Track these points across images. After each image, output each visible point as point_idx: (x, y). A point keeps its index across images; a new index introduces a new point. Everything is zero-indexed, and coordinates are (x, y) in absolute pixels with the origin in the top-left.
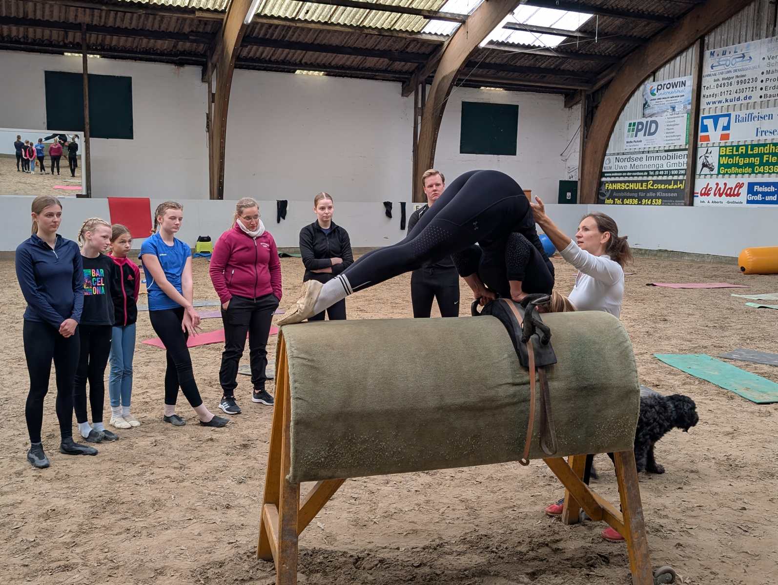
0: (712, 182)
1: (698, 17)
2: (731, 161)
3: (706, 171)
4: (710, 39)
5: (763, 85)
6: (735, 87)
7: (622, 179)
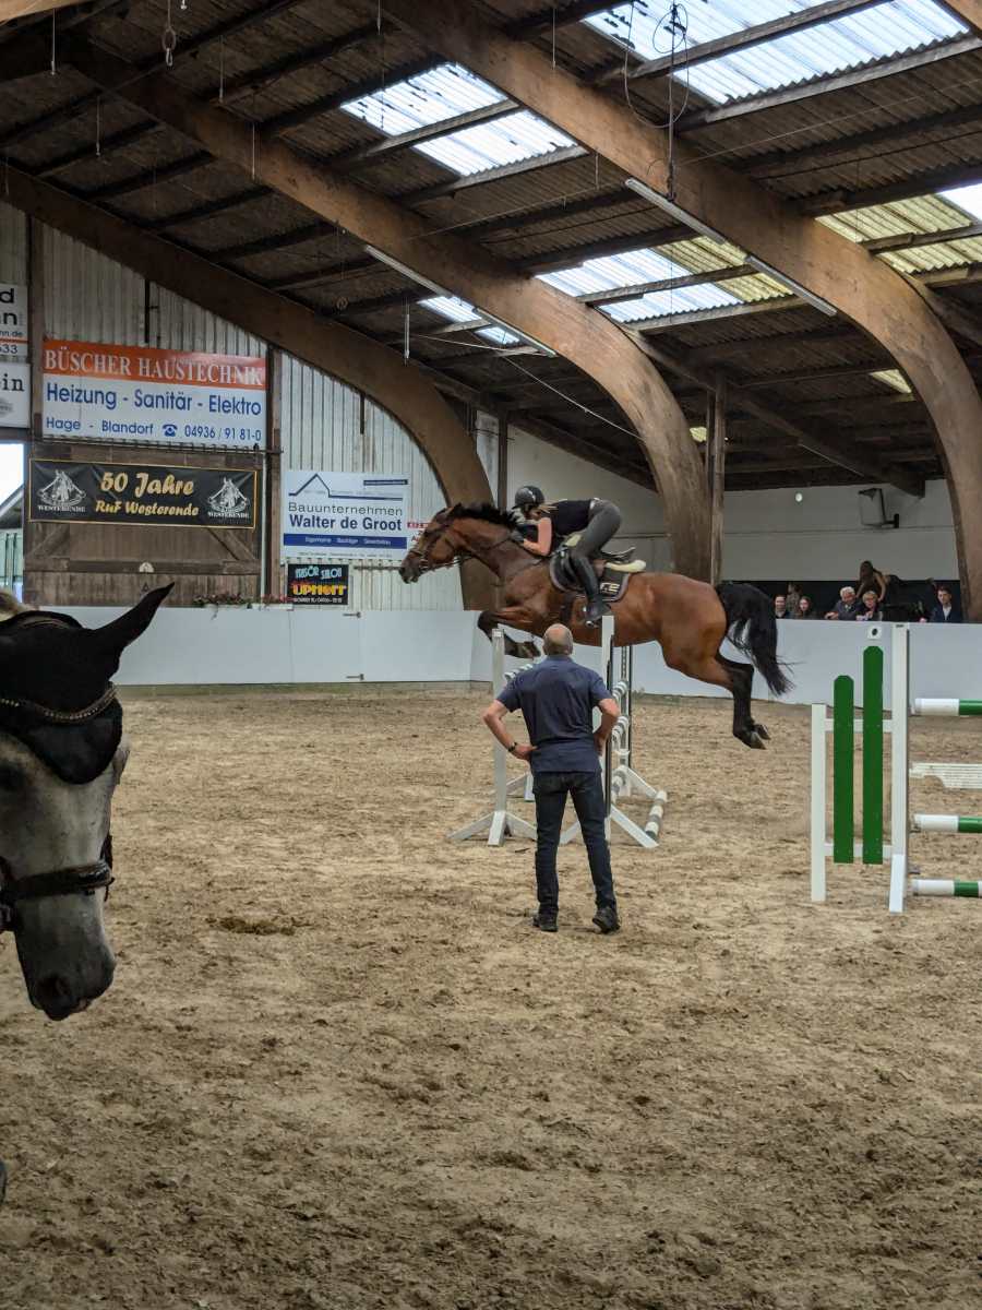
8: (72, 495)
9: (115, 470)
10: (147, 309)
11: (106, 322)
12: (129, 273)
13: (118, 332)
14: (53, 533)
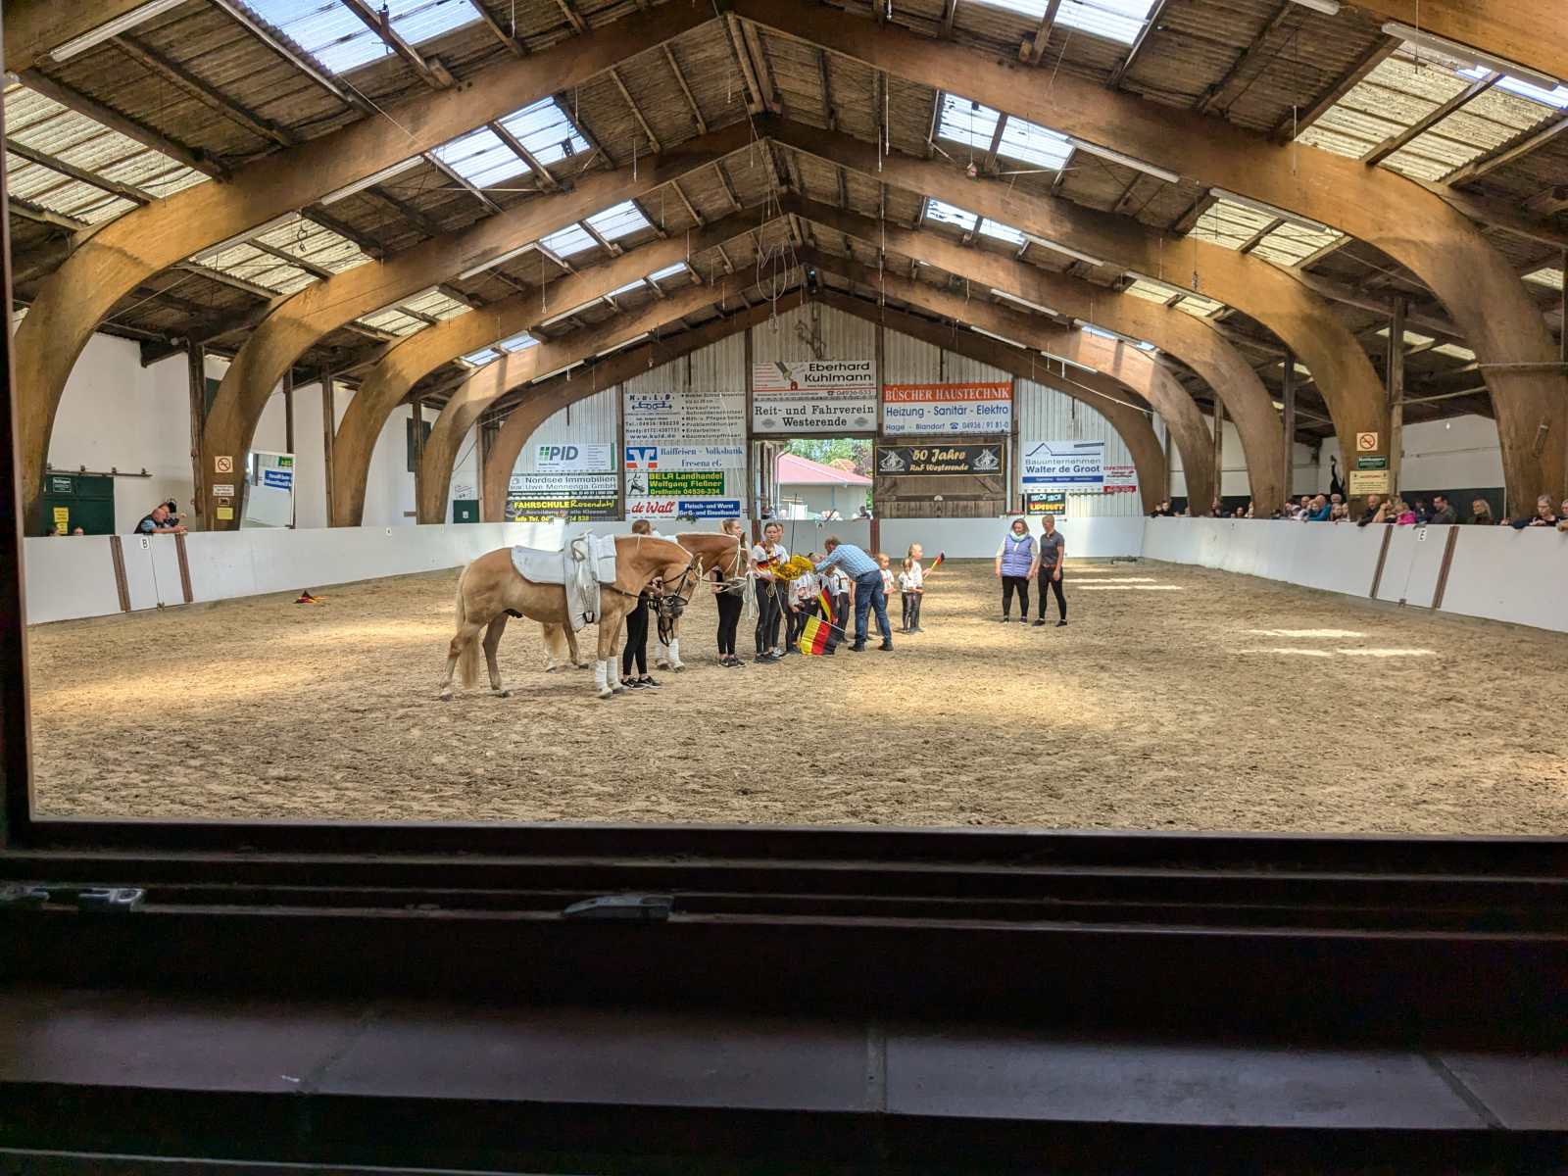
0: (644, 502)
1: (617, 366)
2: (660, 485)
3: (635, 492)
4: (629, 385)
5: (685, 428)
6: (658, 427)
7: (536, 498)
8: (898, 463)
9: (921, 449)
10: (942, 363)
11: (918, 373)
12: (931, 346)
13: (925, 376)
14: (888, 483)
